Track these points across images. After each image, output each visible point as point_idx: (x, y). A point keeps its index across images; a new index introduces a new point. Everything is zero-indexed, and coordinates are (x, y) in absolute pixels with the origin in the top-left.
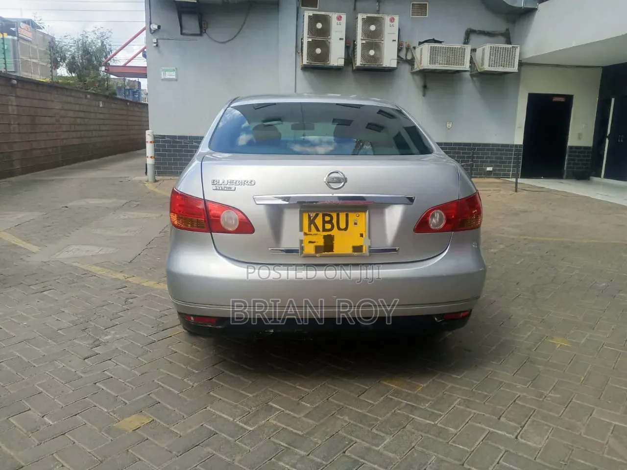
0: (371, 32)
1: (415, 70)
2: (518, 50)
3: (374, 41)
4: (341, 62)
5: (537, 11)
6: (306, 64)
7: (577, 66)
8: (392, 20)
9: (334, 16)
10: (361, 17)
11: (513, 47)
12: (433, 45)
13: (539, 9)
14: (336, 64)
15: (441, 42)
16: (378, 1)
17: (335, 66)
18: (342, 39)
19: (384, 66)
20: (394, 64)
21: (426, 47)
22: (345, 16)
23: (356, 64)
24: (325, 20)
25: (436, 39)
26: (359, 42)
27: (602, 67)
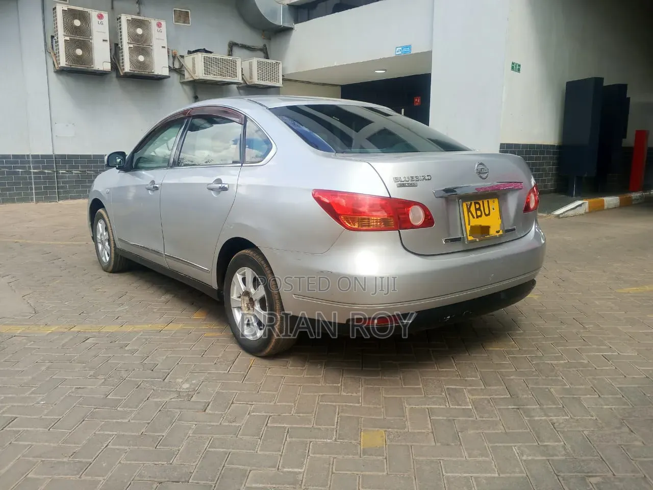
0: (138, 35)
1: (186, 80)
2: (281, 66)
3: (142, 46)
4: (107, 67)
5: (294, 31)
6: (65, 66)
7: (324, 84)
8: (159, 25)
9: (94, 14)
10: (124, 18)
11: (276, 62)
12: (206, 56)
13: (296, 29)
14: (101, 69)
15: (211, 52)
16: (137, 2)
17: (101, 71)
18: (106, 41)
19: (156, 73)
20: (166, 72)
21: (200, 57)
22: (107, 15)
23: (124, 69)
24: (83, 17)
25: (206, 49)
26: (126, 46)
27: (341, 86)
